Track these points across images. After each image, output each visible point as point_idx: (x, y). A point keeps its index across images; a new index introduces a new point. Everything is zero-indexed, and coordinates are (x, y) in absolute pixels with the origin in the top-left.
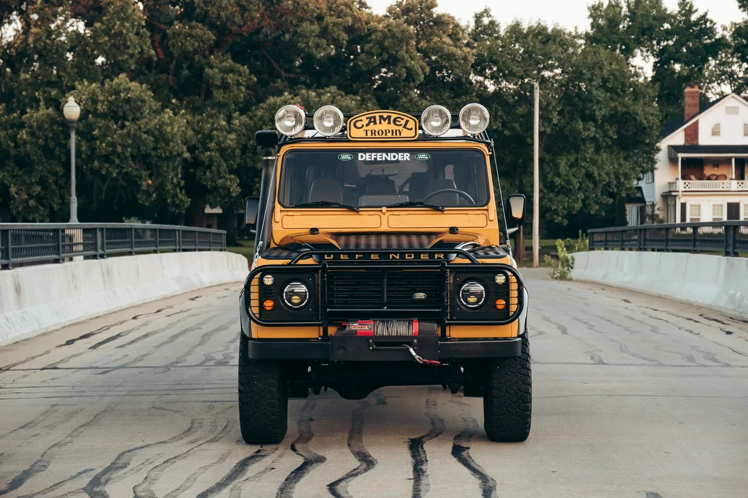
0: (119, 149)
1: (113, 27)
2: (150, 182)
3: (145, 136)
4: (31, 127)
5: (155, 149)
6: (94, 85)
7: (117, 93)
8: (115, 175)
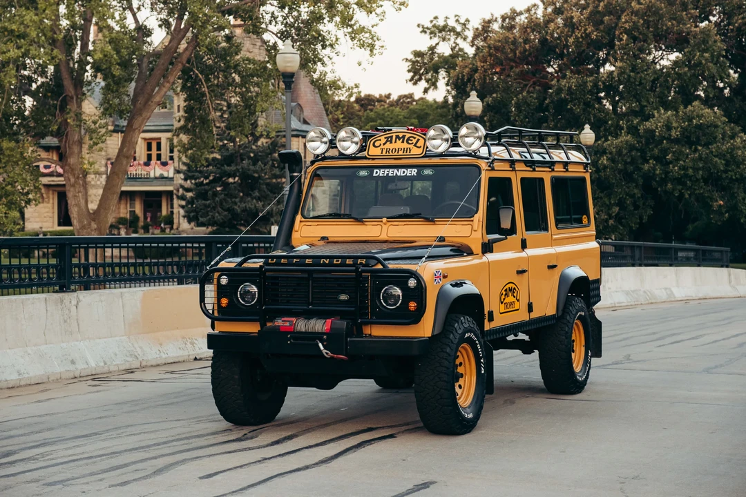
0: (690, 172)
1: (694, 57)
2: (721, 202)
3: (717, 159)
4: (611, 153)
5: (726, 171)
6: (669, 113)
7: (690, 120)
8: (687, 196)
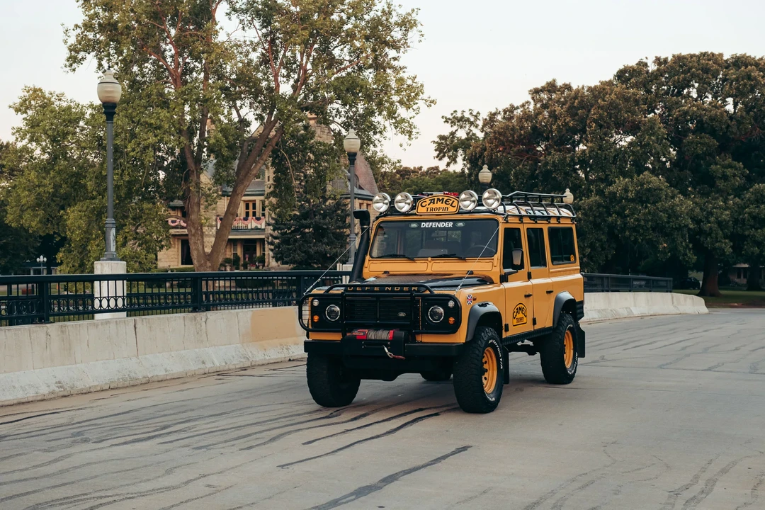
0: (642, 223)
1: (644, 139)
2: (665, 245)
3: (661, 213)
4: (584, 209)
5: (668, 222)
6: (627, 180)
7: (642, 185)
8: (640, 240)
